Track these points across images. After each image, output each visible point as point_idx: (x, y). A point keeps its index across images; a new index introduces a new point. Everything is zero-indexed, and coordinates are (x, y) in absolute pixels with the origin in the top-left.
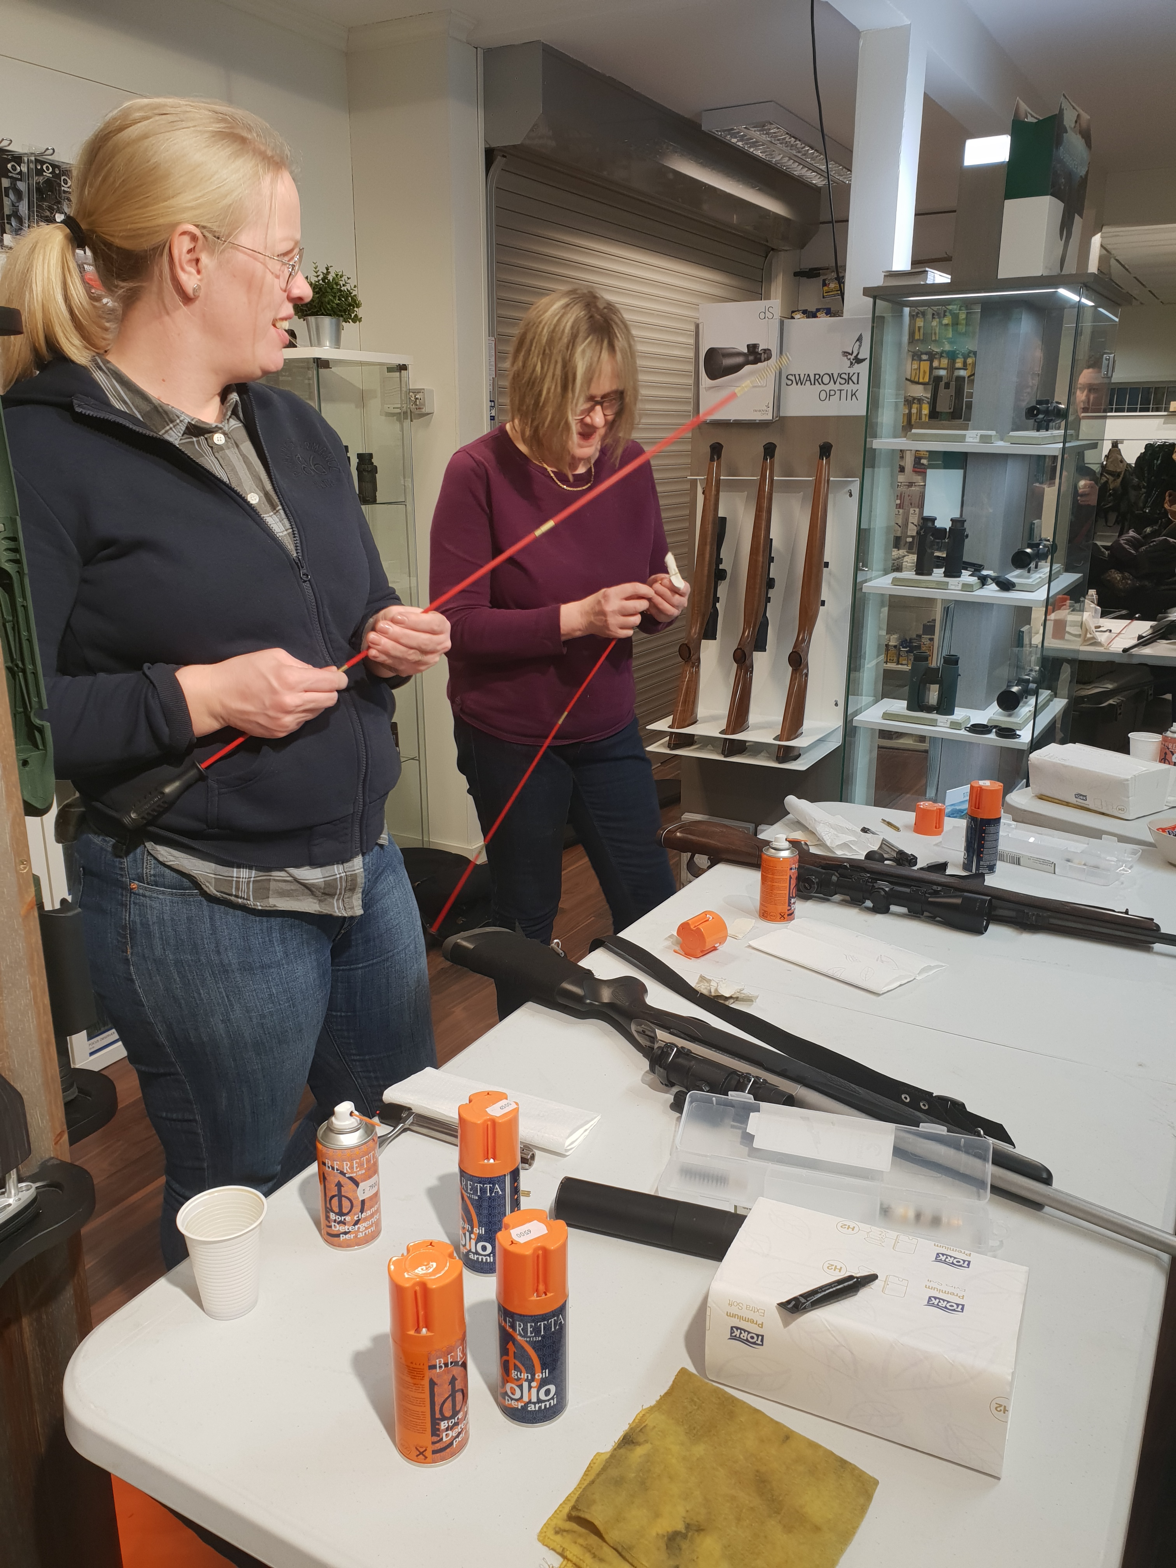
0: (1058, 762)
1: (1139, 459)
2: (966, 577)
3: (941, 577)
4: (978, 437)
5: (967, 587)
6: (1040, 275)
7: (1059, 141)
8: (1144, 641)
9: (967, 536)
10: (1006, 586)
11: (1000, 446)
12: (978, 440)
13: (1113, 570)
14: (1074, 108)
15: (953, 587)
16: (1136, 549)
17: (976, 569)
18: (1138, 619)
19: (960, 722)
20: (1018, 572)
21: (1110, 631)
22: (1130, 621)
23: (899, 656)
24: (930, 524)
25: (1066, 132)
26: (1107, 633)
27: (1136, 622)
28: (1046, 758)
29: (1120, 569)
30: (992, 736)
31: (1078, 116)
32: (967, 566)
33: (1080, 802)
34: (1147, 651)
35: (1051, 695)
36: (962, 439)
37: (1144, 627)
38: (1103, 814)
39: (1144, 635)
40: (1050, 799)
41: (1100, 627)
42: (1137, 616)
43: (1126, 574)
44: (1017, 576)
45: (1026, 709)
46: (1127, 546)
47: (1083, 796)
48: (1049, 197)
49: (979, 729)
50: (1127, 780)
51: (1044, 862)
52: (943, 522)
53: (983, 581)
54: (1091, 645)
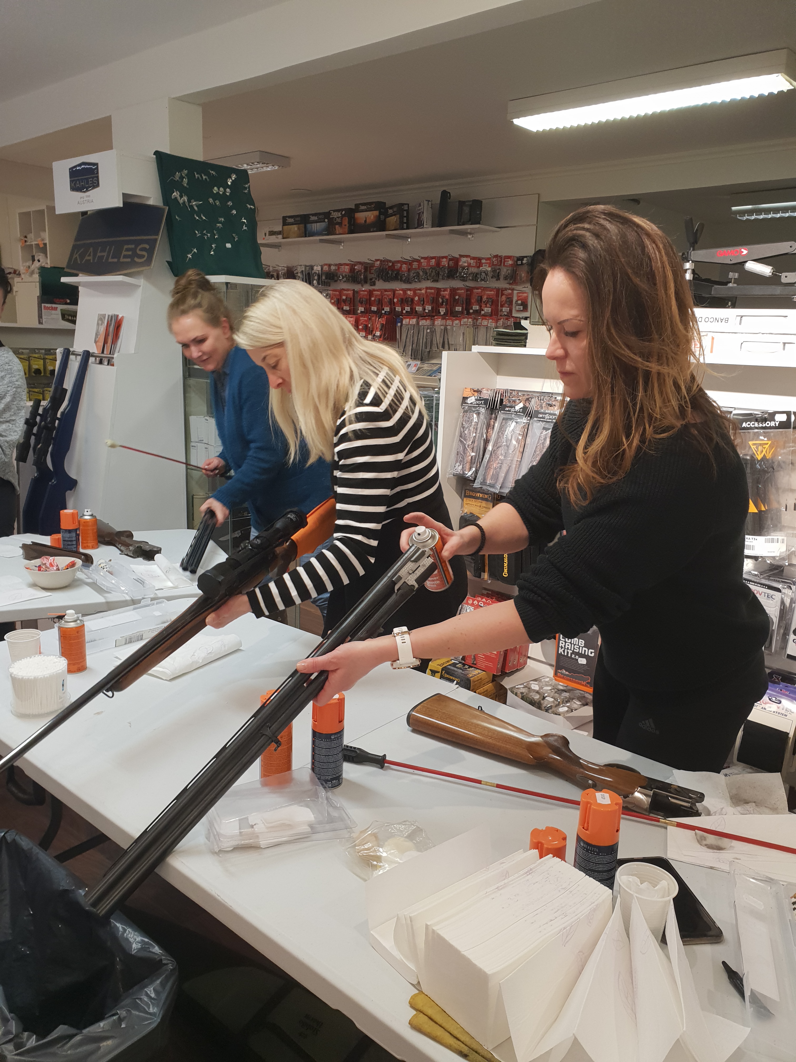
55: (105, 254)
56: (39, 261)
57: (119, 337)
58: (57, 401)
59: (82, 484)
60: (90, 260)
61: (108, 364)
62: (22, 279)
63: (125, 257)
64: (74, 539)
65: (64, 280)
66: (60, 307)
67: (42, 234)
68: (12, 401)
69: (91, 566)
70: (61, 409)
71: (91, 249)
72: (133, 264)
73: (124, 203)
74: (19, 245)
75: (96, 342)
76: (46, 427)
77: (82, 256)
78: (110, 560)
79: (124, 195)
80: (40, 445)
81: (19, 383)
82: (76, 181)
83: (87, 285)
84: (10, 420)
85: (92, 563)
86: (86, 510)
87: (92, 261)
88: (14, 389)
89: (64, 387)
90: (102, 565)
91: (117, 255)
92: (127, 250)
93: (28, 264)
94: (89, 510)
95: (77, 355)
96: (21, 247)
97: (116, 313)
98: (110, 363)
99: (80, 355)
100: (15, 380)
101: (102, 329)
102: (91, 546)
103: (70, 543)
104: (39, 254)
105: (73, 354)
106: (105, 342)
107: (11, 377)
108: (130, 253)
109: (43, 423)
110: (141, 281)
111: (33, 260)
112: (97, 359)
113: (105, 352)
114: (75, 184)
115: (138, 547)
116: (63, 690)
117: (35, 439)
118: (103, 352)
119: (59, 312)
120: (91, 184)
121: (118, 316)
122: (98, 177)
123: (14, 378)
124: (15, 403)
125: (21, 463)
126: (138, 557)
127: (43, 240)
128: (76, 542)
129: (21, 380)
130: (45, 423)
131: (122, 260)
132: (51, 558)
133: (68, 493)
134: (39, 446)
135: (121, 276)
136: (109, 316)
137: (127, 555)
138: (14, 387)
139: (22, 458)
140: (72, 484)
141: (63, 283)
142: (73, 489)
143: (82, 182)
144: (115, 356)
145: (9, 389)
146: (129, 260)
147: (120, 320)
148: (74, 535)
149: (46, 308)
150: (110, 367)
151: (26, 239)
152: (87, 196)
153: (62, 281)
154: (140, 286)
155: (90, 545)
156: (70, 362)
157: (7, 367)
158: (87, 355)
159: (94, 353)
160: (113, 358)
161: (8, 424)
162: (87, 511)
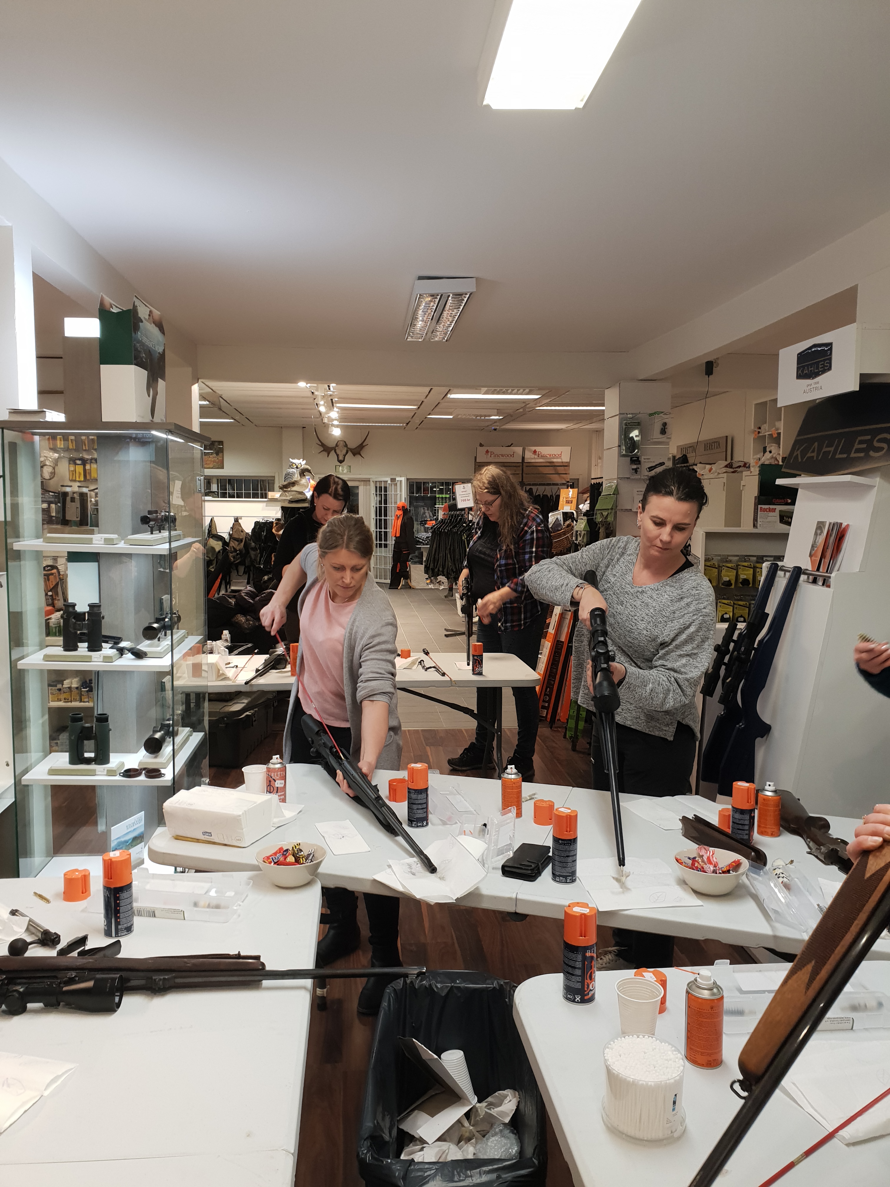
0: (187, 807)
1: (253, 530)
2: (107, 650)
3: (85, 651)
4: (103, 540)
5: (107, 659)
6: (134, 421)
7: (136, 328)
8: (260, 673)
9: (103, 618)
10: (139, 655)
11: (122, 547)
12: (102, 542)
13: (239, 615)
14: (146, 306)
15: (96, 660)
16: (253, 599)
17: (116, 640)
18: (257, 654)
19: (115, 769)
20: (148, 642)
21: (237, 666)
22: (251, 656)
23: (81, 695)
24: (71, 609)
25: (142, 322)
26: (235, 669)
27: (255, 656)
28: (177, 805)
29: (244, 614)
30: (142, 777)
31: (151, 312)
32: (107, 639)
33: (206, 838)
34: (262, 681)
35: (191, 731)
36: (90, 541)
37: (259, 660)
38: (225, 845)
39: (260, 669)
40: (184, 839)
41: (229, 663)
42: (256, 651)
43: (248, 617)
44: (149, 646)
45: (167, 749)
46: (246, 597)
47: (209, 833)
48: (133, 367)
49: (130, 773)
50: (240, 816)
51: (175, 911)
52: (82, 607)
53: (121, 651)
54: (222, 680)
55: (832, 449)
56: (770, 452)
57: (840, 551)
58: (754, 628)
59: (775, 732)
60: (813, 457)
61: (823, 585)
62: (751, 472)
63: (858, 451)
64: (747, 822)
65: (779, 482)
66: (779, 508)
67: (777, 424)
68: (697, 631)
69: (762, 869)
70: (759, 638)
71: (816, 444)
72: (868, 458)
73: (861, 385)
74: (752, 437)
75: (811, 556)
76: (738, 658)
77: (804, 453)
78: (792, 862)
79: (862, 376)
80: (730, 679)
81: (708, 611)
82: (804, 367)
83: (808, 487)
84: (692, 653)
85: (765, 864)
86: (768, 783)
87: (815, 458)
88: (701, 618)
89: (766, 611)
90: (778, 871)
91: (847, 449)
92: (861, 442)
93: (758, 456)
94: (771, 784)
95: (785, 571)
96: (754, 439)
97: (839, 521)
98: (826, 583)
99: (789, 571)
100: (702, 607)
101: (821, 539)
102: (770, 833)
103: (740, 827)
104: (772, 444)
105: (782, 570)
106: (823, 556)
107: (698, 603)
108: (864, 446)
109: (736, 653)
110: (877, 481)
111: (765, 451)
112: (811, 577)
113: (821, 570)
114: (802, 371)
115: (832, 849)
116: (674, 1110)
117: (726, 669)
118: (818, 570)
119: (777, 514)
120: (821, 368)
121: (841, 524)
122: (830, 359)
123: (701, 605)
124: (699, 634)
125: (708, 697)
126: (832, 864)
127: (777, 429)
128: (749, 827)
129: (710, 607)
130: (738, 653)
131: (853, 455)
132: (711, 849)
133: (758, 740)
134: (728, 681)
135: (850, 476)
136: (830, 523)
137: (817, 857)
138: (701, 615)
139: (708, 691)
140: (765, 730)
141: (779, 486)
142: (765, 737)
143: (811, 368)
144: (833, 575)
145: (695, 617)
146: (862, 455)
147: (844, 528)
148: (747, 817)
149: (762, 510)
150: (825, 589)
151: (759, 430)
152: (816, 383)
153: (776, 483)
154: (875, 486)
155: (769, 831)
156: (777, 579)
157: (694, 592)
158: (798, 572)
159: (807, 570)
160: (830, 577)
161: (688, 658)
162: (770, 785)
